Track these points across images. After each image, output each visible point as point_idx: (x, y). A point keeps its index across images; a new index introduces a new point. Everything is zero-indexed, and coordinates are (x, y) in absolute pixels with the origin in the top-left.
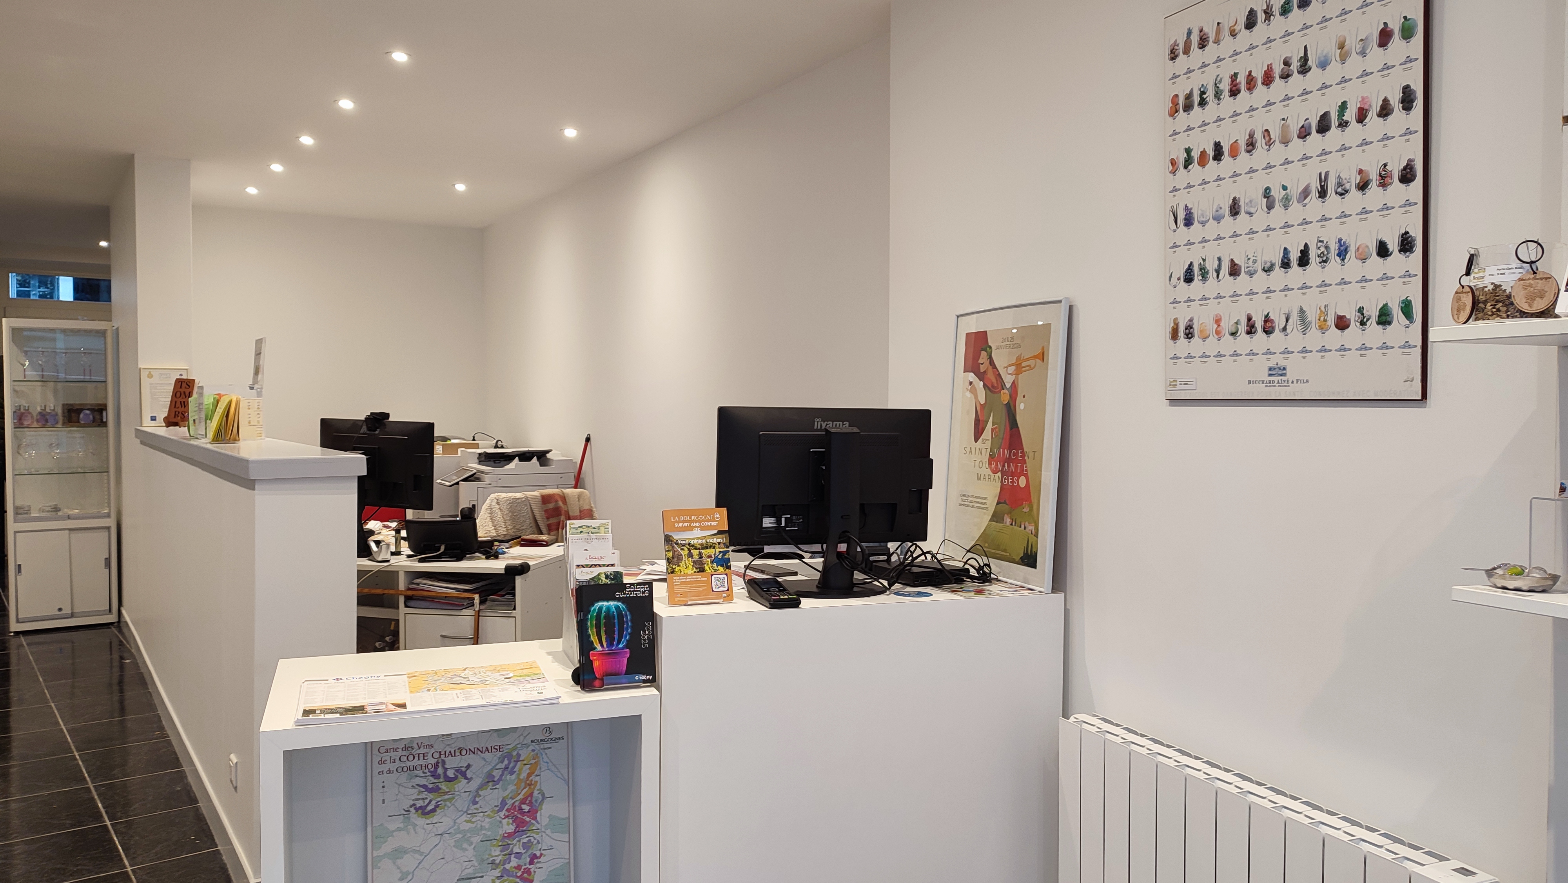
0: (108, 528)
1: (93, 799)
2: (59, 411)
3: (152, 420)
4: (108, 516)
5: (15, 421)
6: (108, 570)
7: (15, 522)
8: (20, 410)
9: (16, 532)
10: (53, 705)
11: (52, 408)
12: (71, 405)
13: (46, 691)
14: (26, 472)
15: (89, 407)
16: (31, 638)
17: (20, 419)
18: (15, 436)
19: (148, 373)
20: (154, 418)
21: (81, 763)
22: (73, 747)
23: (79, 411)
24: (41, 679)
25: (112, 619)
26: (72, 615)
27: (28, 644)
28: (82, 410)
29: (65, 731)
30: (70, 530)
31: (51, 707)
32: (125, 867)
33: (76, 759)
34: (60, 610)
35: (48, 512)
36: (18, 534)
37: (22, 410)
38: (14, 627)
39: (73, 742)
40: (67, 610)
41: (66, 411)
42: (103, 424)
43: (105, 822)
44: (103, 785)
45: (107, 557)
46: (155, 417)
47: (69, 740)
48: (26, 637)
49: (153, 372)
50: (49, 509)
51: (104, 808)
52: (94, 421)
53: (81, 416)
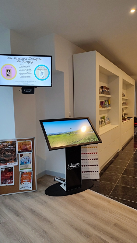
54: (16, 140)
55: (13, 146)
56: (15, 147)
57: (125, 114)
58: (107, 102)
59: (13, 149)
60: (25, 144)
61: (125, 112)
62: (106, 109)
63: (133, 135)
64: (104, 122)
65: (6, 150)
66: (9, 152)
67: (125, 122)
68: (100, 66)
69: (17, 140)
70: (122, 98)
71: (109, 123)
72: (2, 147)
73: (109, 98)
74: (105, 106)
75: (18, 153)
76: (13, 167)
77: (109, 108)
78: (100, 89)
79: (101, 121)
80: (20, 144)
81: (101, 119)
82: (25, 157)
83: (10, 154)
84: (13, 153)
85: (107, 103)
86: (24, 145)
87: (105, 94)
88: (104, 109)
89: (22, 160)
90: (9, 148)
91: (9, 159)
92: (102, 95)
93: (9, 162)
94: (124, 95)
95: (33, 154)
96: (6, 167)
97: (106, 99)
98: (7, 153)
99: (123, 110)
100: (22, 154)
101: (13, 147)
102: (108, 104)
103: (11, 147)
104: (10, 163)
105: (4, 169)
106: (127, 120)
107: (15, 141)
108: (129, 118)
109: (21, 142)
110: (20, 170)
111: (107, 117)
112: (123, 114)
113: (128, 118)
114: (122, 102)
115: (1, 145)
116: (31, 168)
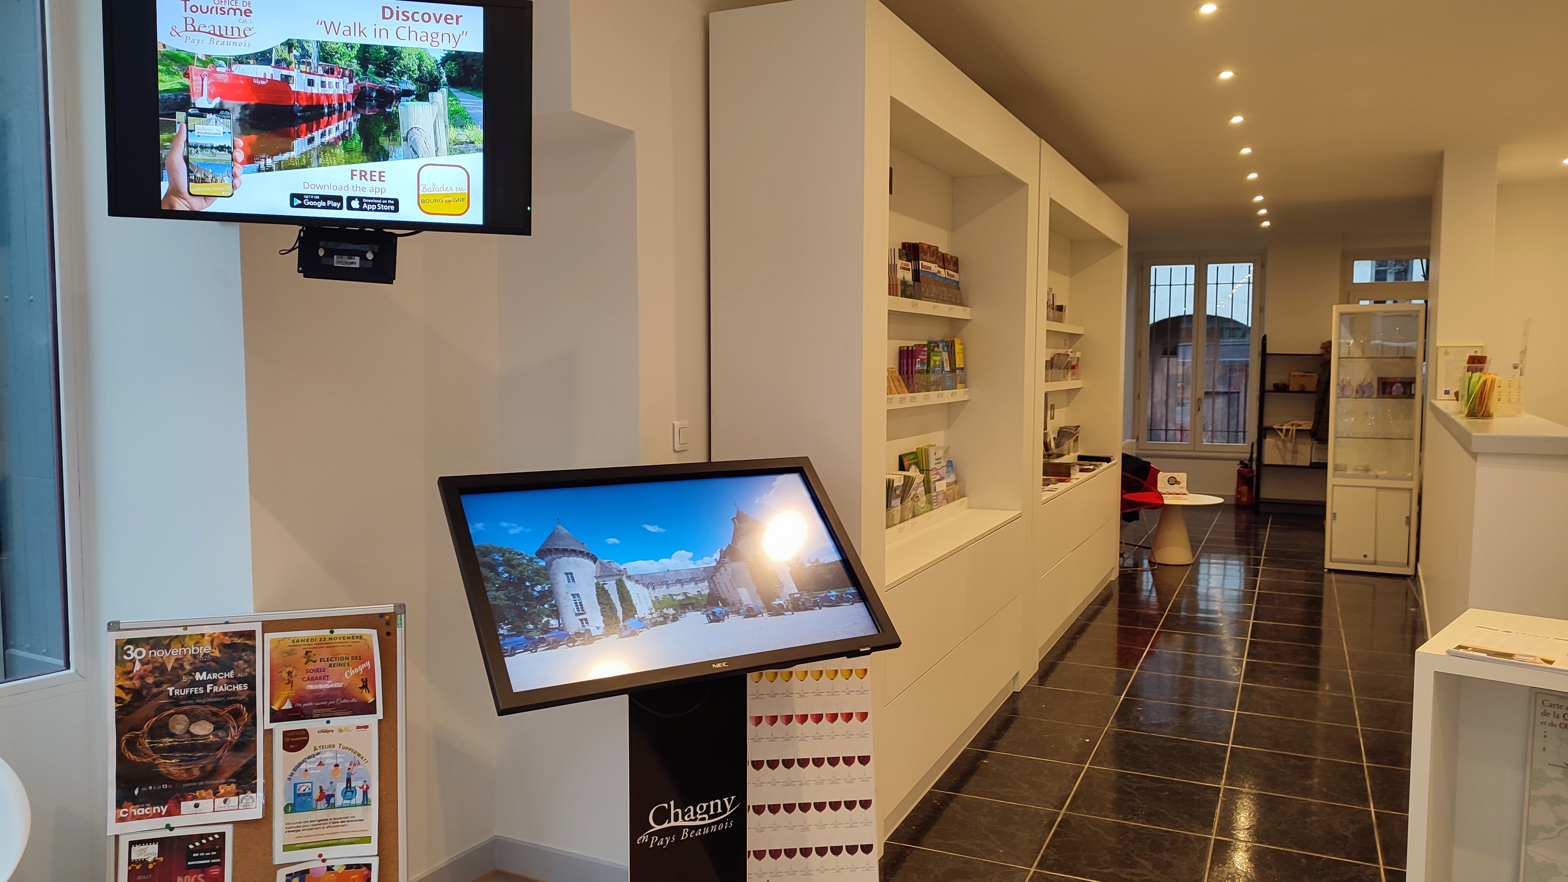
0: (1411, 490)
1: (1353, 707)
2: (1375, 384)
3: (1445, 393)
4: (1411, 479)
5: (1338, 392)
6: (1408, 528)
7: (1333, 477)
8: (1343, 382)
9: (1334, 486)
10: (1342, 631)
11: (1369, 381)
12: (1385, 378)
13: (1340, 619)
14: (1345, 435)
15: (1399, 380)
16: (1339, 576)
17: (1343, 390)
18: (1337, 403)
19: (1444, 351)
20: (1447, 392)
21: (1351, 679)
22: (1348, 666)
23: (1392, 384)
24: (1339, 609)
25: (1409, 571)
26: (1375, 563)
27: (1336, 581)
28: (1395, 382)
29: (1346, 652)
30: (1378, 488)
31: (1340, 632)
32: (1362, 762)
33: (1348, 675)
34: (1365, 556)
35: (1360, 470)
36: (1335, 487)
37: (1345, 383)
38: (1328, 565)
39: (1350, 662)
40: (1371, 558)
41: (1381, 384)
42: (1412, 396)
43: (1357, 725)
44: (1363, 700)
45: (1408, 515)
46: (1449, 391)
47: (1347, 659)
48: (1336, 575)
49: (1449, 350)
50: (1361, 468)
51: (1359, 715)
52: (1404, 393)
53: (1394, 388)
54: (258, 628)
55: (231, 674)
56: (251, 681)
57: (1064, 434)
58: (945, 355)
59: (235, 693)
60: (326, 653)
61: (1062, 418)
62: (934, 398)
63: (1114, 576)
64: (922, 489)
65: (176, 701)
66: (194, 718)
67: (1061, 486)
68: (894, 102)
69: (269, 626)
70: (1044, 325)
71: (956, 493)
72: (142, 678)
73: (955, 323)
74: (933, 377)
75: (269, 726)
76: (229, 830)
77: (959, 394)
78: (899, 263)
79: (898, 481)
80: (289, 653)
81: (902, 468)
82: (328, 756)
83: (203, 729)
84: (232, 723)
85: (940, 358)
86: (319, 665)
87: (929, 298)
88: (921, 399)
89: (298, 777)
90: (203, 684)
91: (196, 772)
92: (906, 305)
93: (194, 789)
94: (1060, 308)
95: (387, 729)
96: (167, 834)
97: (937, 333)
98: (179, 724)
99: (1049, 407)
100: (305, 733)
101: (230, 681)
102: (953, 369)
103: (214, 682)
104: (206, 804)
105: (154, 848)
106: (1077, 475)
107: (251, 635)
108: (1089, 460)
109: (295, 641)
110: (280, 856)
111: (941, 453)
112: (1052, 436)
113: (1080, 458)
114: (1044, 355)
115: (138, 666)
116: (367, 840)
